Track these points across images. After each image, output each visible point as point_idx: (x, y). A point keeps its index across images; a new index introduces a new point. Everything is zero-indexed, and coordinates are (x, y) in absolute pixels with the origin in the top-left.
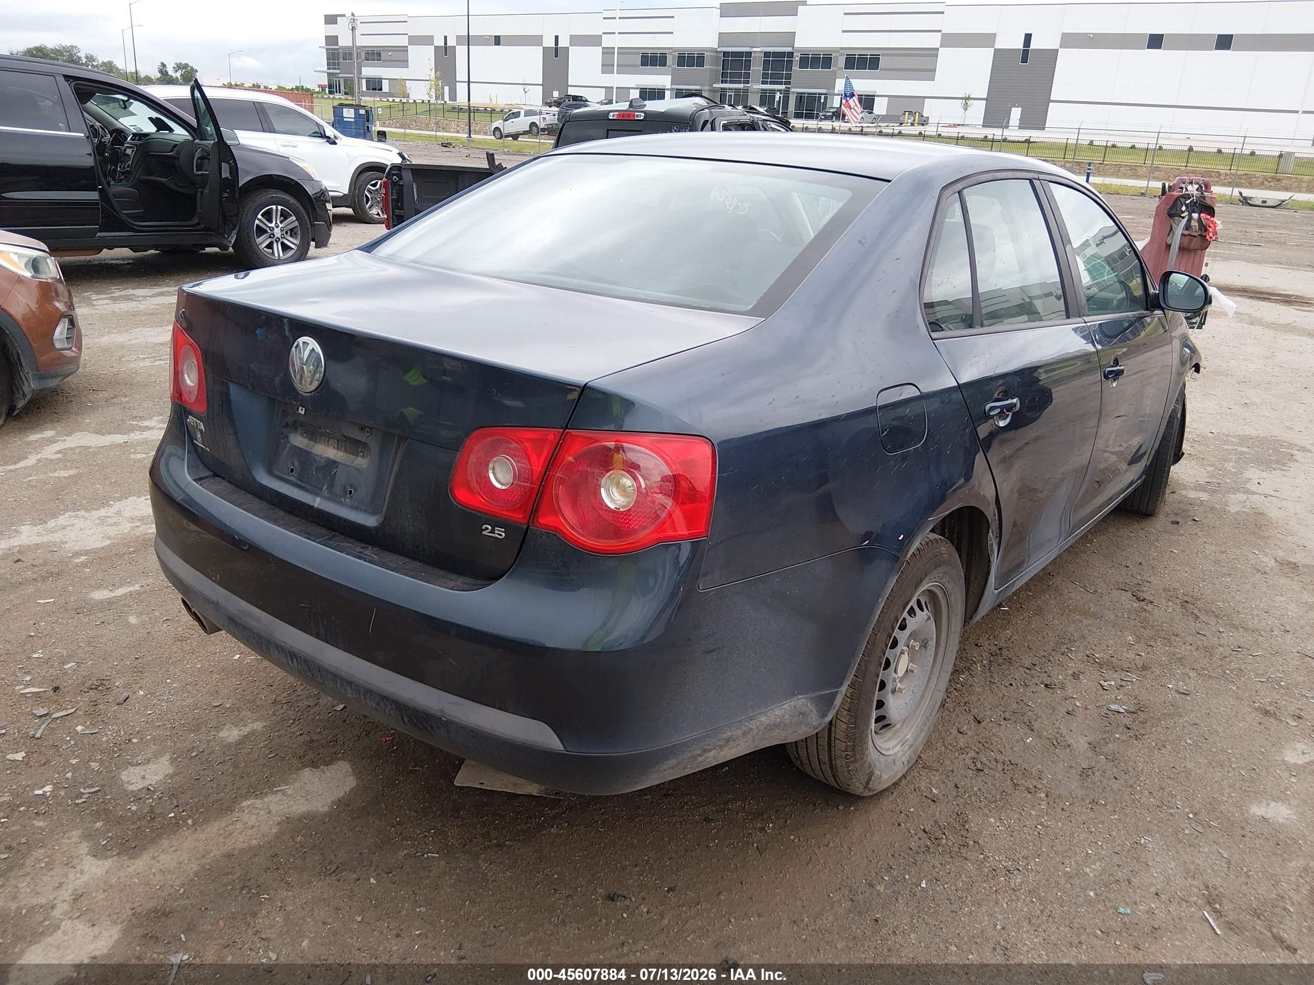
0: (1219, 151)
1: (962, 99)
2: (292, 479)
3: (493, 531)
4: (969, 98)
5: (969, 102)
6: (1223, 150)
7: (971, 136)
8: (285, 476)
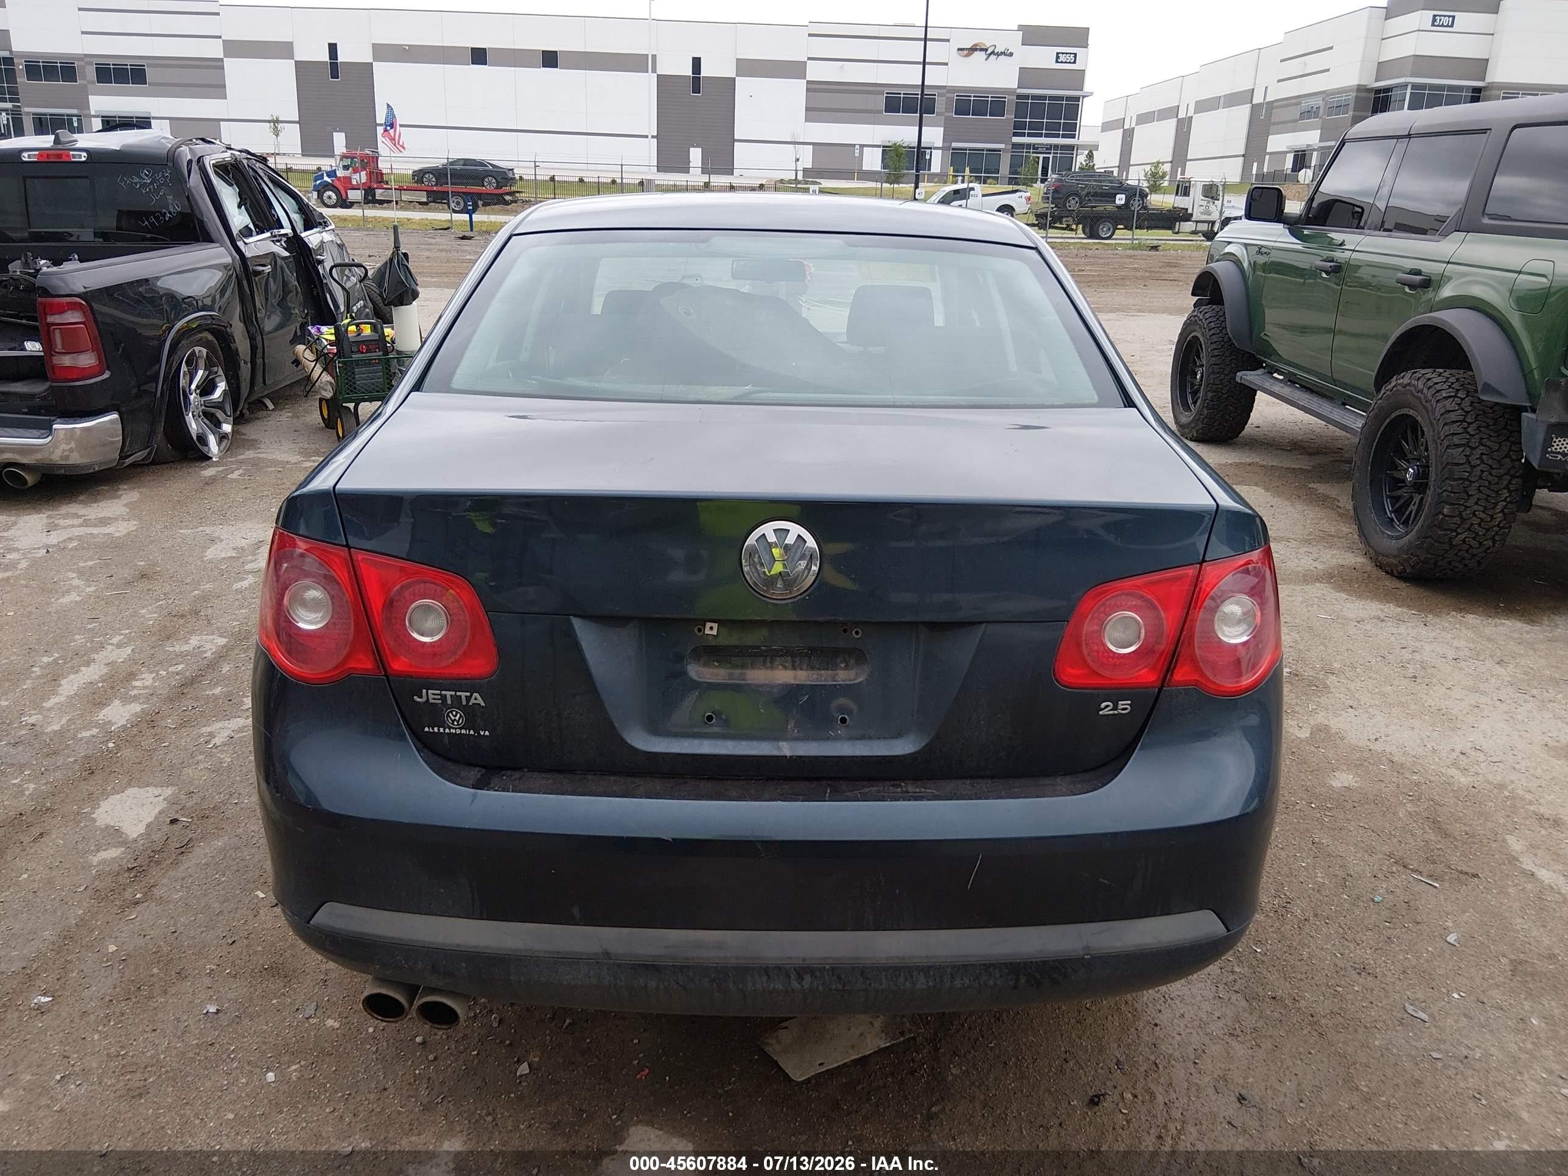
0: (581, 180)
1: (269, 121)
2: (716, 729)
3: (1115, 708)
4: (276, 121)
5: (280, 126)
6: (585, 179)
7: (302, 168)
8: (696, 730)
